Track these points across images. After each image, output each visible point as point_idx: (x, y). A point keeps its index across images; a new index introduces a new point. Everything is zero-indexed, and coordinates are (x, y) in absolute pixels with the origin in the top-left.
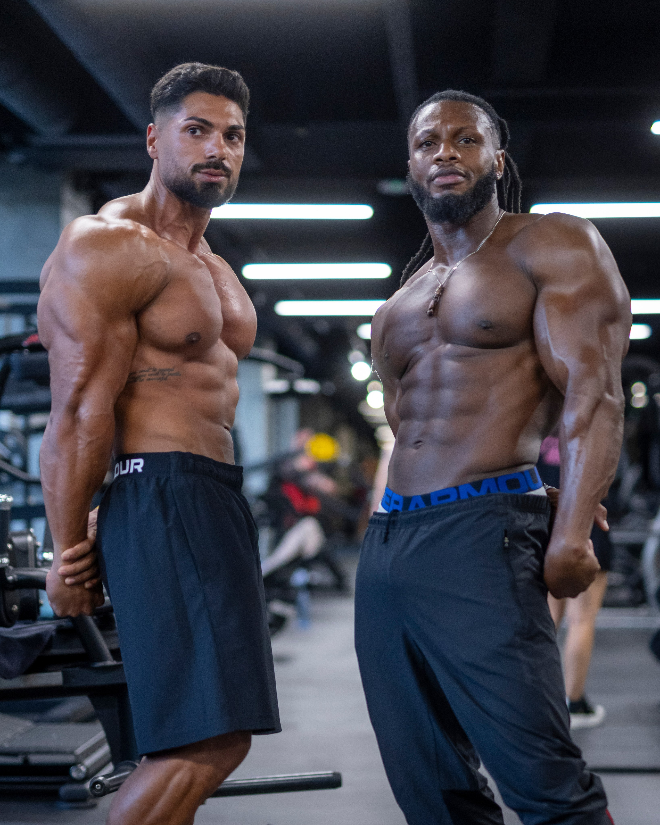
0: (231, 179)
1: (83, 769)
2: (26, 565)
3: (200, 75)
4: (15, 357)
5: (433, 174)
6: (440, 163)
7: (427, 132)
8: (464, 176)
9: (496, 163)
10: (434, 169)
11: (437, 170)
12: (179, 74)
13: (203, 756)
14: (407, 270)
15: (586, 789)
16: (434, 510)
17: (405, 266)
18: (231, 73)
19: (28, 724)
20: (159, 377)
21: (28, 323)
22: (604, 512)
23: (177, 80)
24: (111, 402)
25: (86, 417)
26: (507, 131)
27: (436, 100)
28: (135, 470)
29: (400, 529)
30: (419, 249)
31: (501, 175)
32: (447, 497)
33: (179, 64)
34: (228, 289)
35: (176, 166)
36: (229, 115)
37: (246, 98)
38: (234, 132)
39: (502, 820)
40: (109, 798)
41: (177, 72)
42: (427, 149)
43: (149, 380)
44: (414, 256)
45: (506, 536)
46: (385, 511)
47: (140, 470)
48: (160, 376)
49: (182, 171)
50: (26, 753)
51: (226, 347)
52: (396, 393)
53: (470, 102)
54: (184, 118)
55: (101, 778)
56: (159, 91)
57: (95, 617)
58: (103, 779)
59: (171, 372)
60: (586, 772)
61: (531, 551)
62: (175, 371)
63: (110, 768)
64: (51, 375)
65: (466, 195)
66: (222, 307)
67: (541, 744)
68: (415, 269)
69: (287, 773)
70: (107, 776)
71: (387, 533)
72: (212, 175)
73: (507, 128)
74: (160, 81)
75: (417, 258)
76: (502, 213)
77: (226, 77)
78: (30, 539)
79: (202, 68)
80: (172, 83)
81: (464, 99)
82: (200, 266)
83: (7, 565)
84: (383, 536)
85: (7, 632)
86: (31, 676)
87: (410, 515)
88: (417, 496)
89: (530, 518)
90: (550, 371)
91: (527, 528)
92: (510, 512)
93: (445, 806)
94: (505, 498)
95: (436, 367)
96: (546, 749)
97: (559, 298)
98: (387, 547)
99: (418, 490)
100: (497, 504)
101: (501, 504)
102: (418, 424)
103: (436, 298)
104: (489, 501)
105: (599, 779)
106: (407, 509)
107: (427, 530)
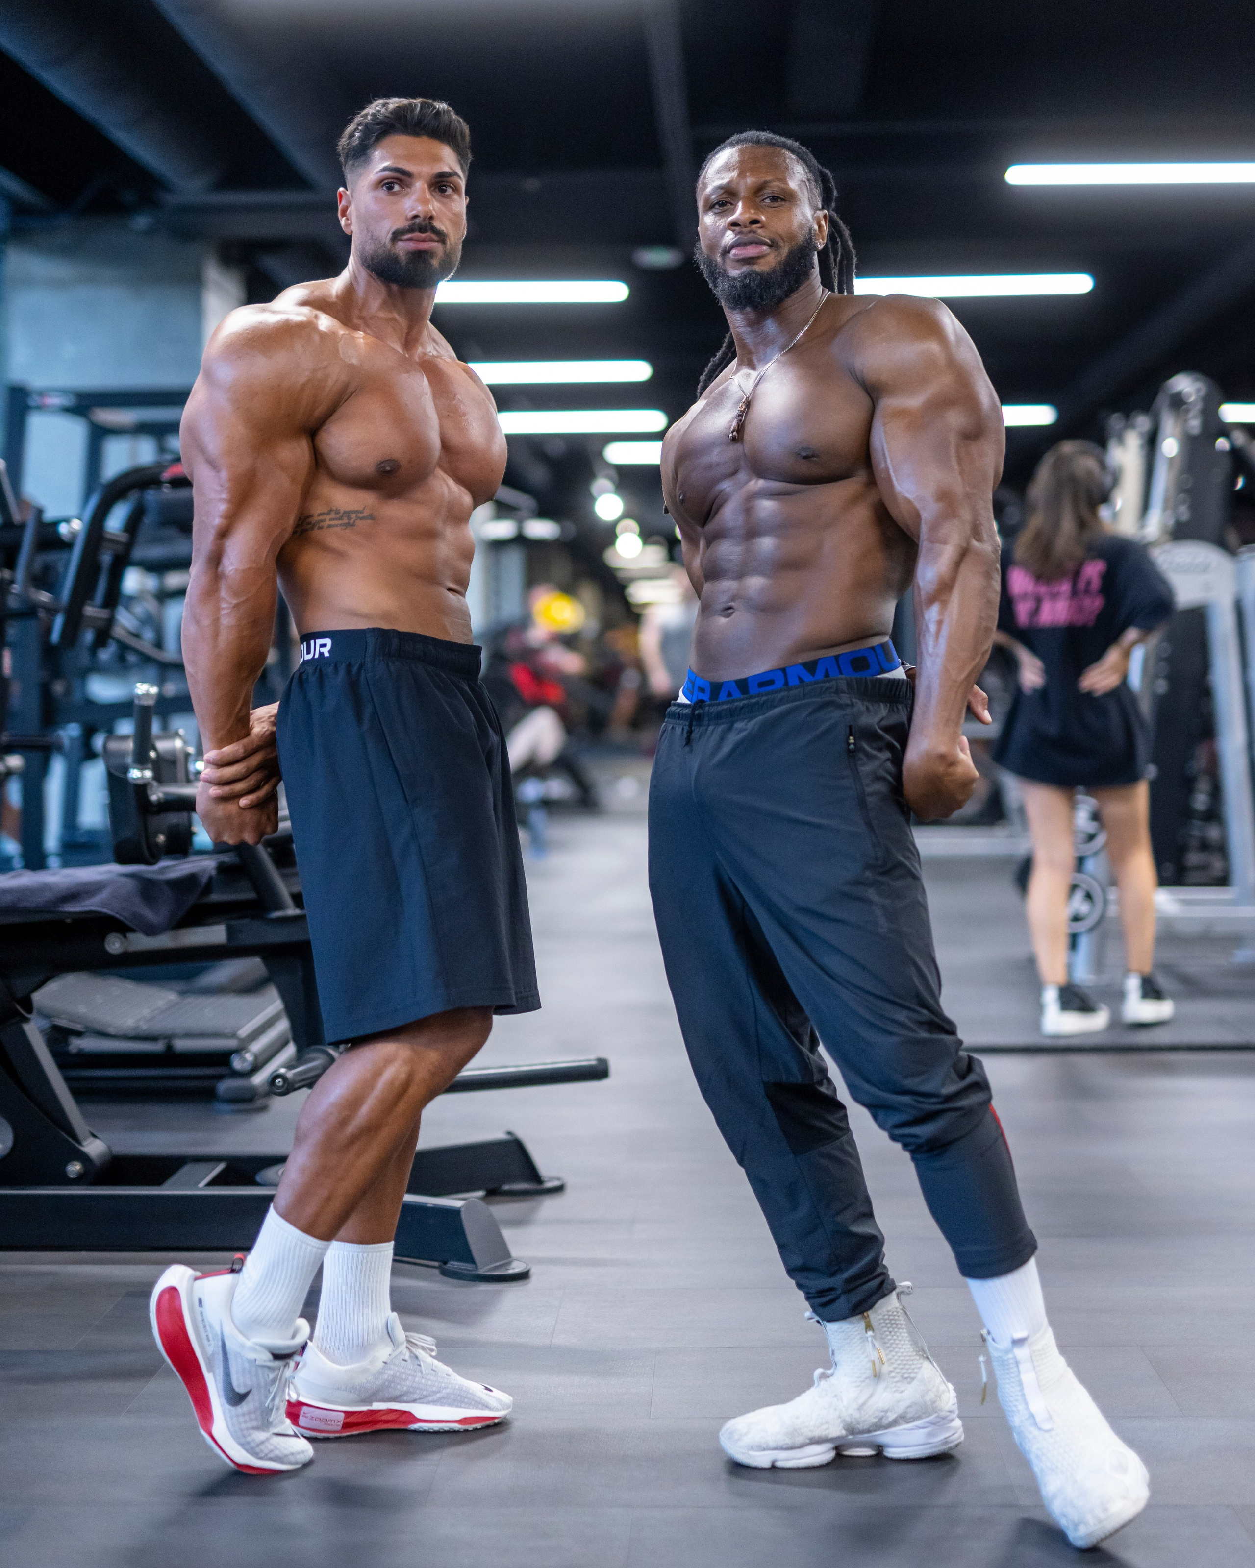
0: (448, 245)
1: (249, 1057)
2: (174, 780)
3: (391, 115)
4: (151, 496)
5: (728, 244)
6: (737, 229)
7: (721, 187)
8: (770, 246)
9: (816, 227)
10: (729, 237)
11: (733, 239)
14: (706, 375)
15: (962, 1077)
16: (753, 700)
18: (434, 106)
20: (343, 522)
21: (162, 449)
22: (984, 699)
23: (366, 125)
24: (265, 552)
25: (231, 572)
26: (833, 184)
27: (732, 145)
28: (321, 654)
29: (709, 725)
30: (721, 347)
31: (823, 244)
32: (771, 682)
34: (459, 404)
35: (372, 236)
38: (446, 181)
39: (848, 1124)
42: (720, 211)
43: (330, 526)
44: (715, 356)
45: (851, 735)
46: (687, 702)
47: (327, 654)
48: (345, 521)
49: (381, 242)
50: (169, 1038)
51: (450, 481)
52: (699, 544)
53: (778, 146)
54: (377, 171)
55: (279, 1070)
56: (347, 142)
57: (269, 850)
58: (286, 1072)
59: (361, 515)
60: (963, 1054)
61: (887, 755)
62: (366, 514)
65: (774, 271)
66: (441, 427)
67: (902, 1016)
68: (717, 373)
70: (288, 1066)
71: (690, 732)
72: (419, 241)
73: (831, 180)
74: (349, 128)
75: (719, 359)
76: (826, 295)
77: (427, 111)
78: (178, 744)
79: (394, 104)
80: (360, 128)
81: (770, 143)
83: (150, 780)
84: (685, 735)
85: (149, 872)
86: (183, 932)
87: (720, 708)
88: (731, 681)
89: (883, 711)
90: (894, 513)
91: (878, 723)
92: (857, 703)
93: (768, 1103)
94: (849, 684)
95: (748, 509)
96: (907, 1022)
97: (902, 413)
98: (691, 751)
99: (730, 674)
100: (838, 692)
101: (843, 692)
102: (727, 585)
103: (739, 415)
104: (828, 688)
105: (980, 1063)
106: (716, 699)
107: (744, 727)
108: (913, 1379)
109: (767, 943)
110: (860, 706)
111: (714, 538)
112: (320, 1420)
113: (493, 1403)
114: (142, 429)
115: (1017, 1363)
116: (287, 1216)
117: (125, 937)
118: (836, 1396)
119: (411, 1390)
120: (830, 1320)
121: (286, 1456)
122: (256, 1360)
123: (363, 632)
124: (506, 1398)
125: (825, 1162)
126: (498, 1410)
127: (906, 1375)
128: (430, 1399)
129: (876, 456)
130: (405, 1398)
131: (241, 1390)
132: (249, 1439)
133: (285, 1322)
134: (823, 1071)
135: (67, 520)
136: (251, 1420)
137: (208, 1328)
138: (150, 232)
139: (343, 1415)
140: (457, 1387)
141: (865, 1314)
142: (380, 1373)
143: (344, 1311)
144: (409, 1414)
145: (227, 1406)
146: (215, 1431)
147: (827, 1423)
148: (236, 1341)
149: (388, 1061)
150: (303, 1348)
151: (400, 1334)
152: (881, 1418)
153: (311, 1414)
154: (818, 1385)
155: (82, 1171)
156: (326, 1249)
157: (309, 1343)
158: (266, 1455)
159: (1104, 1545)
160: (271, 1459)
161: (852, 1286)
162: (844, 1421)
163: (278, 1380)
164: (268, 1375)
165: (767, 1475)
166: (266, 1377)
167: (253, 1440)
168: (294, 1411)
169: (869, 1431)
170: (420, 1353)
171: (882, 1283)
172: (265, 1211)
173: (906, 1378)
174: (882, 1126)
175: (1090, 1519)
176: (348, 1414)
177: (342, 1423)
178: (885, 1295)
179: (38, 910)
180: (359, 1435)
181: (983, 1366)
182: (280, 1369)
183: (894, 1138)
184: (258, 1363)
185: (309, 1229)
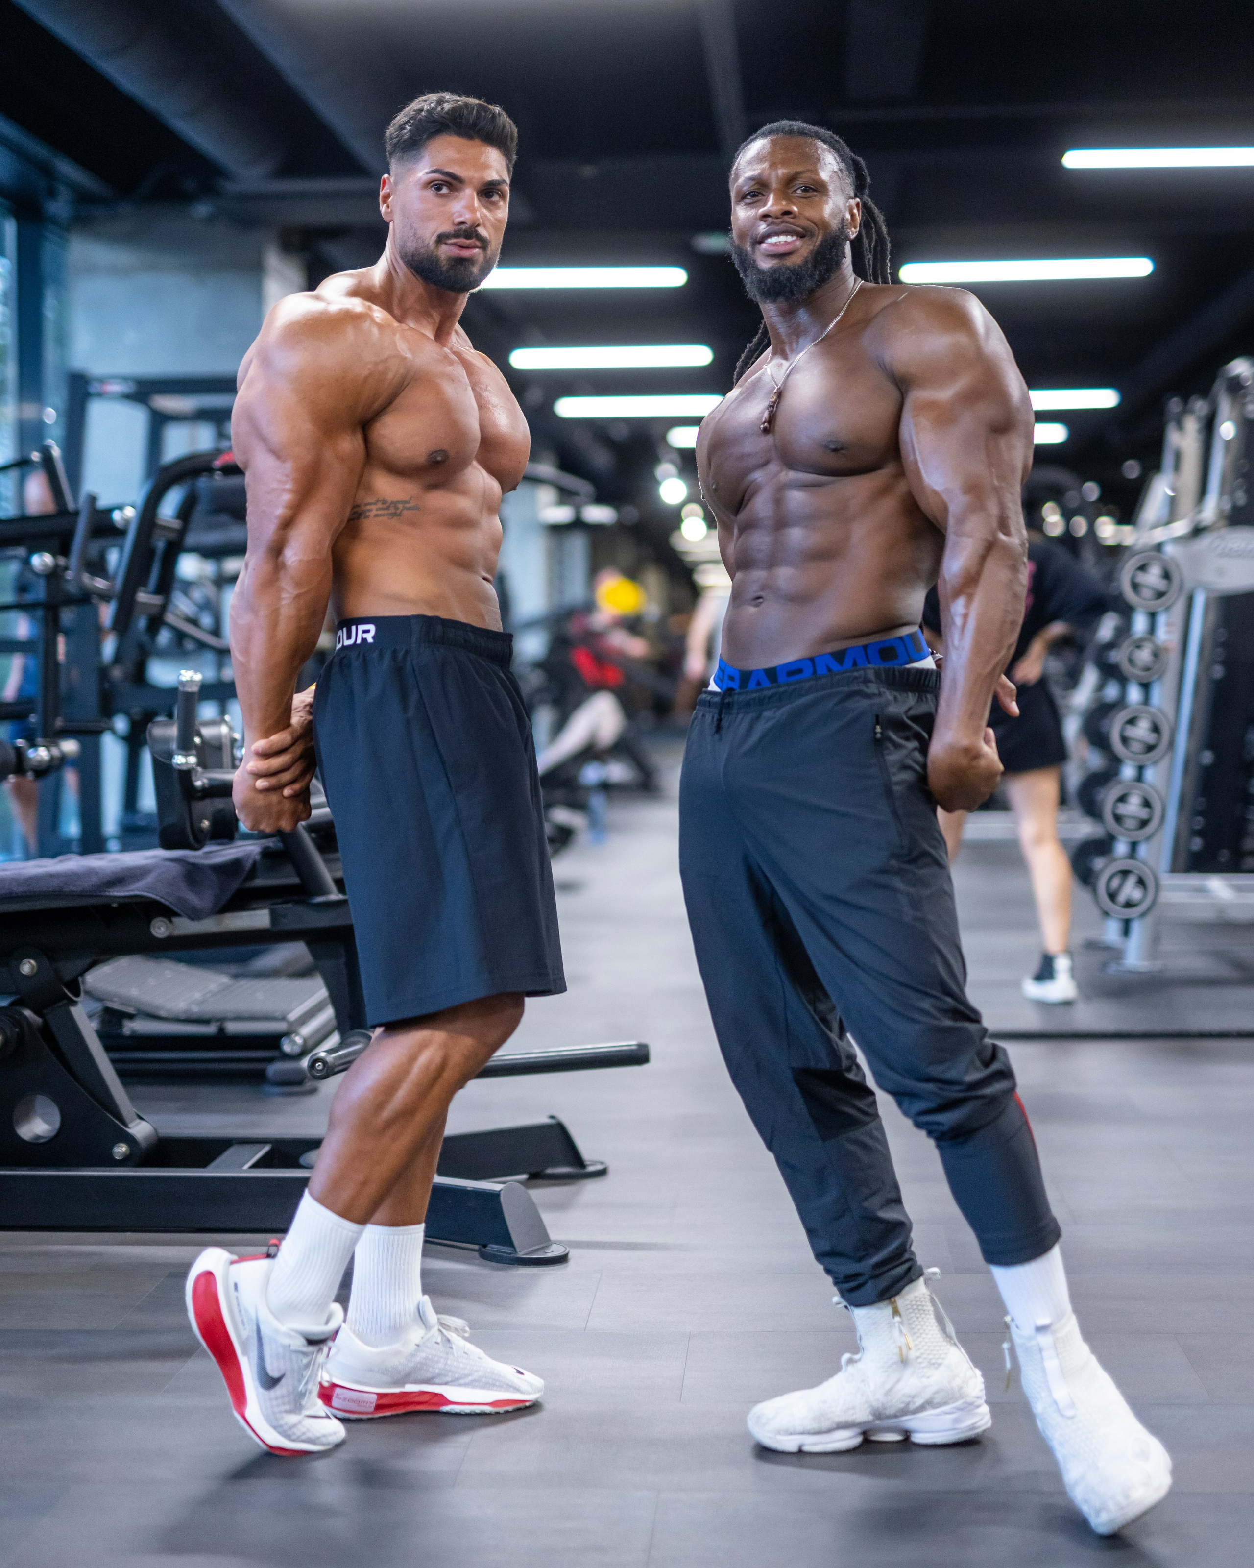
0: (489, 252)
1: (298, 1040)
2: (220, 766)
3: (447, 113)
4: (203, 483)
5: (759, 233)
7: (752, 179)
8: (802, 236)
9: (848, 216)
10: (762, 227)
12: (421, 110)
13: (459, 1025)
14: (743, 361)
15: (987, 1064)
16: (782, 690)
17: (740, 357)
18: (489, 109)
19: (224, 979)
20: (390, 511)
21: (220, 436)
22: (1011, 690)
23: (418, 119)
24: (327, 543)
25: (292, 562)
26: (866, 172)
27: (764, 136)
28: (364, 640)
29: (738, 714)
30: (757, 333)
31: (856, 232)
32: (799, 671)
33: (423, 94)
34: (490, 395)
35: (415, 234)
36: (486, 166)
37: (512, 139)
38: (494, 189)
39: (876, 1109)
40: (335, 1081)
41: (419, 107)
42: (752, 201)
43: (376, 516)
44: (751, 342)
45: (878, 723)
46: (718, 690)
47: (370, 640)
48: (392, 510)
49: (423, 242)
50: (221, 1020)
51: (484, 472)
52: (733, 532)
53: (811, 136)
54: (427, 170)
55: (322, 1055)
56: (396, 132)
57: (313, 835)
58: (326, 1056)
59: (407, 505)
60: (987, 1041)
61: (913, 744)
62: (412, 504)
63: (335, 1039)
64: (248, 504)
66: (480, 419)
67: (926, 1004)
68: (753, 359)
69: (573, 1045)
70: (330, 1051)
71: (720, 720)
72: (462, 247)
73: (864, 168)
74: (398, 117)
75: (755, 346)
76: (858, 282)
77: (483, 114)
78: (224, 729)
79: (451, 101)
80: (412, 121)
81: (802, 133)
82: (451, 363)
83: (194, 766)
84: (715, 723)
85: (194, 857)
86: (229, 916)
87: (748, 697)
88: (758, 670)
89: (911, 699)
90: (923, 505)
91: (906, 712)
92: (884, 692)
93: (797, 1089)
94: (877, 674)
95: (778, 501)
96: (932, 1010)
97: (930, 406)
98: (720, 739)
99: (760, 662)
100: (866, 681)
101: (871, 681)
102: (758, 575)
103: (770, 406)
104: (856, 678)
105: (1004, 1051)
106: (746, 687)
107: (771, 716)
108: (940, 1364)
109: (795, 930)
110: (889, 695)
111: (748, 527)
112: (353, 1401)
113: (524, 1386)
114: (202, 415)
115: (1041, 1350)
116: (323, 1200)
117: (171, 921)
118: (863, 1381)
119: (443, 1372)
120: (858, 1305)
121: (318, 1438)
122: (290, 1346)
123: (407, 619)
124: (538, 1382)
125: (852, 1147)
126: (529, 1393)
127: (933, 1361)
128: (462, 1381)
129: (905, 447)
130: (437, 1381)
131: (275, 1374)
132: (282, 1422)
133: (321, 1306)
134: (852, 1058)
135: (121, 508)
136: (284, 1404)
137: (243, 1313)
138: (211, 220)
139: (375, 1396)
140: (489, 1370)
141: (893, 1299)
142: (413, 1355)
143: (376, 1294)
144: (441, 1396)
145: (261, 1390)
146: (248, 1414)
147: (854, 1408)
148: (271, 1326)
149: (422, 1046)
150: (336, 1332)
151: (432, 1316)
152: (908, 1404)
153: (344, 1396)
154: (846, 1370)
155: (128, 1152)
156: (360, 1233)
157: (343, 1325)
158: (299, 1437)
159: (1126, 1532)
160: (303, 1441)
161: (878, 1271)
162: (871, 1406)
163: (312, 1364)
164: (302, 1361)
165: (794, 1459)
166: (300, 1361)
167: (286, 1424)
168: (326, 1394)
169: (895, 1416)
170: (452, 1336)
171: (909, 1269)
172: (300, 1195)
173: (933, 1364)
174: (906, 1113)
175: (1112, 1506)
176: (381, 1396)
177: (374, 1404)
178: (912, 1281)
179: (82, 895)
180: (392, 1416)
181: (1007, 1353)
182: (313, 1354)
183: (918, 1125)
184: (292, 1348)
185: (345, 1213)
